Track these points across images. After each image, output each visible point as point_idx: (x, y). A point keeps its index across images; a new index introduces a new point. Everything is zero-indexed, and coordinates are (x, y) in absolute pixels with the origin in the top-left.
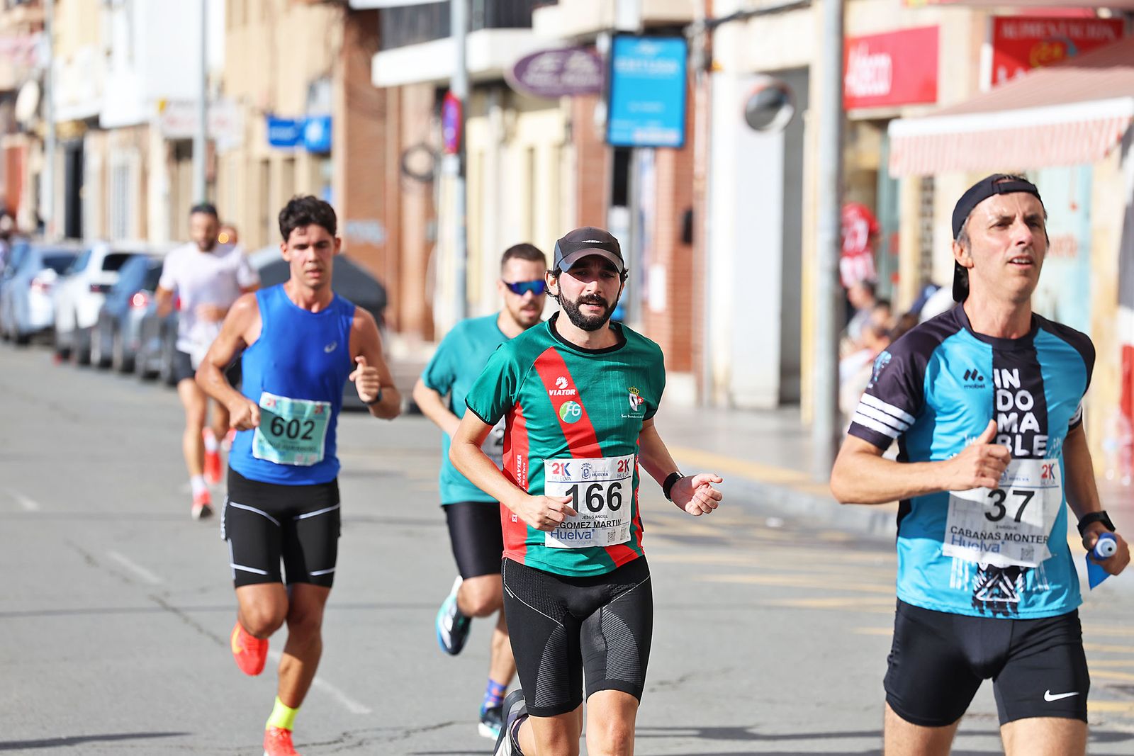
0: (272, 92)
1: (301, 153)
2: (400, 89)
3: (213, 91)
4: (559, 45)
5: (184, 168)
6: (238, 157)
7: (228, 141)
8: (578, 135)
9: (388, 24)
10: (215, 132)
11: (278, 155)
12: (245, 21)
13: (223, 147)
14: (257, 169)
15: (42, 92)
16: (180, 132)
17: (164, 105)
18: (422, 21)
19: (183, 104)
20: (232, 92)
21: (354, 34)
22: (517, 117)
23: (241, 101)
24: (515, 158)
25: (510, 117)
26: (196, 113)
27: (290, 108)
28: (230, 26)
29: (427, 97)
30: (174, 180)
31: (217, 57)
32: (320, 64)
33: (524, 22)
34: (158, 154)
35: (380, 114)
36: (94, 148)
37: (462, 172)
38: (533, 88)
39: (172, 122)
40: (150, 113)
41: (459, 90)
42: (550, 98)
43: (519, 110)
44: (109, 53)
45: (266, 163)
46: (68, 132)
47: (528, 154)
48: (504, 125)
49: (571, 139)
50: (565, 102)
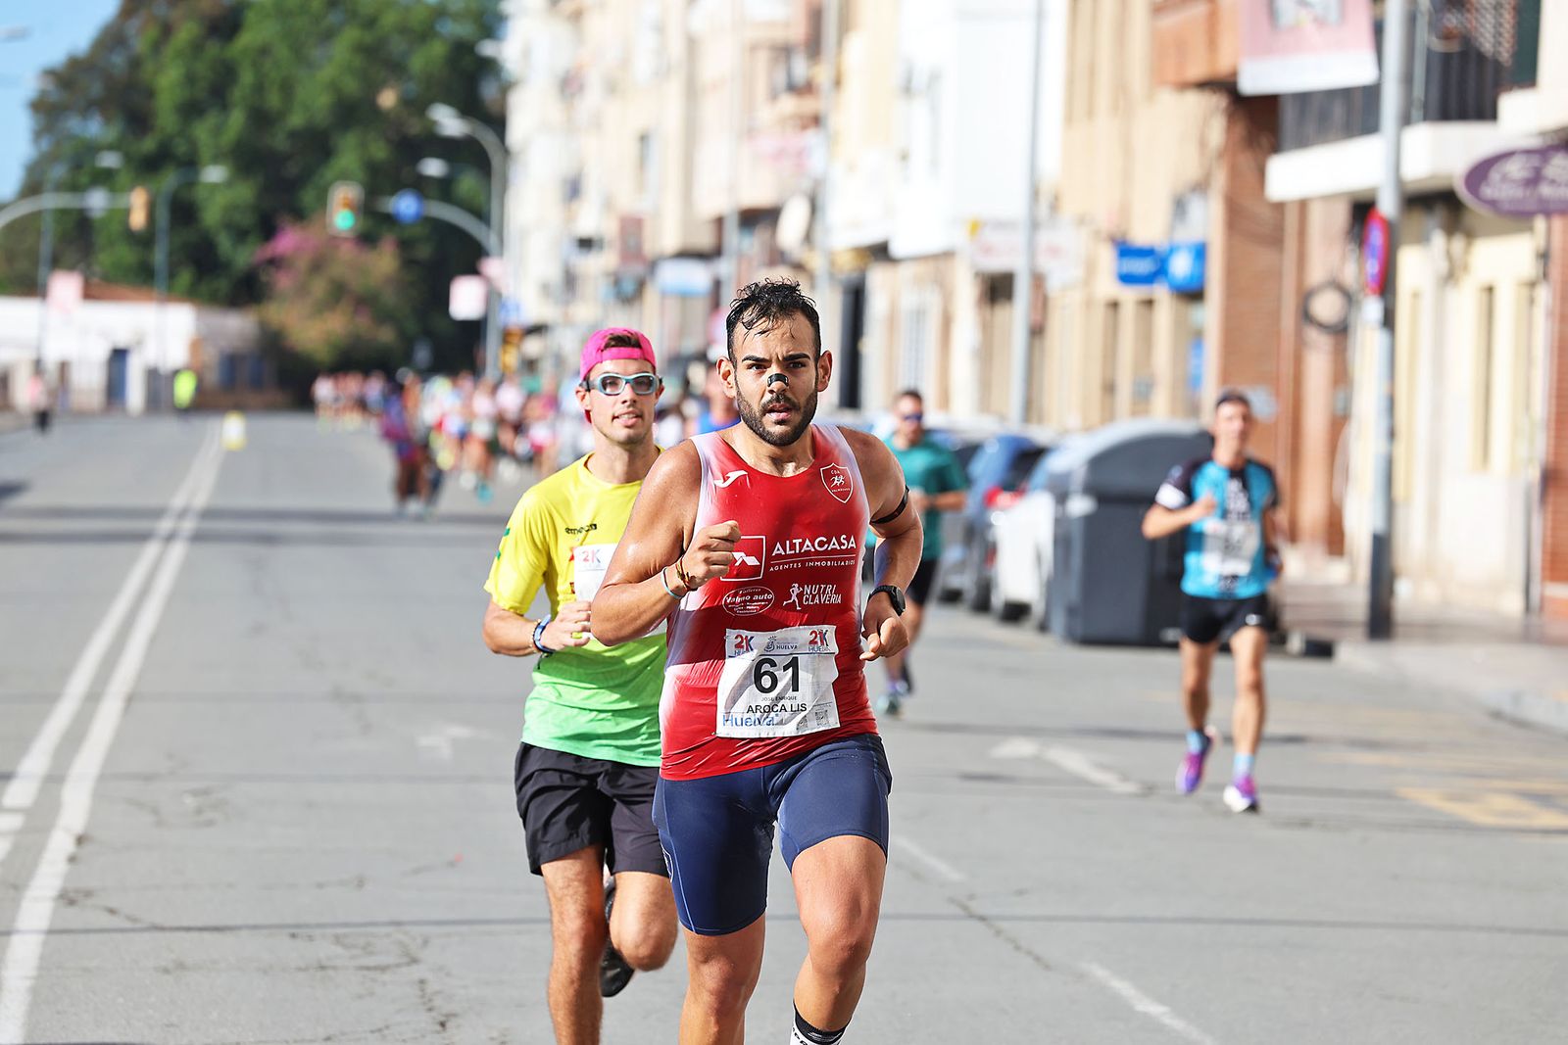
0: (1125, 210)
1: (1161, 293)
2: (1303, 205)
3: (1043, 210)
4: (1534, 143)
5: (1001, 312)
6: (1076, 297)
7: (1061, 277)
8: (1555, 271)
9: (1289, 115)
10: (1045, 264)
11: (1129, 295)
12: (1090, 113)
13: (1053, 285)
14: (1100, 314)
15: (814, 208)
16: (996, 264)
17: (976, 227)
18: (1338, 110)
19: (1002, 225)
20: (1069, 209)
21: (1240, 129)
22: (1469, 244)
23: (1082, 221)
24: (1464, 301)
25: (1458, 243)
26: (1019, 238)
27: (1147, 231)
28: (1069, 118)
29: (1341, 215)
30: (986, 329)
31: (1051, 164)
32: (1192, 170)
33: (1486, 112)
34: (966, 293)
35: (1275, 239)
36: (880, 284)
37: (1389, 321)
38: (1493, 204)
39: (988, 250)
40: (958, 238)
41: (1388, 206)
42: (1518, 218)
43: (1470, 235)
44: (904, 157)
45: (1114, 305)
46: (847, 264)
47: (1485, 296)
48: (1449, 255)
49: (1545, 275)
50: (1540, 224)
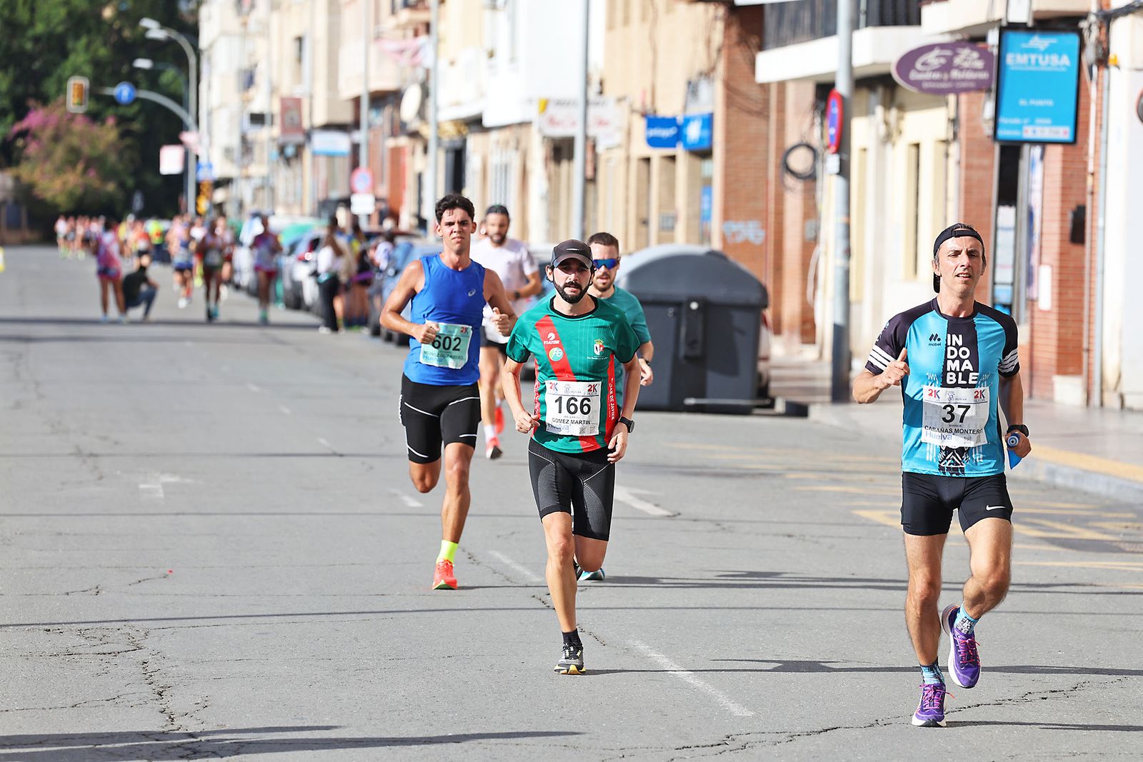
0: (653, 91)
1: (679, 151)
2: (782, 85)
3: (593, 92)
4: (947, 39)
5: (564, 167)
6: (619, 154)
7: (607, 140)
8: (962, 134)
9: (770, 20)
10: (595, 131)
11: (657, 154)
12: (626, 21)
13: (602, 145)
14: (636, 166)
15: (425, 93)
16: (559, 132)
17: (545, 105)
18: (808, 20)
19: (563, 103)
20: (611, 92)
21: (734, 30)
22: (901, 115)
23: (620, 100)
24: (899, 155)
25: (894, 113)
26: (577, 113)
27: (668, 108)
28: (610, 27)
29: (809, 93)
30: (552, 180)
31: (598, 57)
32: (701, 63)
33: (914, 19)
34: (538, 153)
35: (762, 112)
36: (476, 146)
37: (844, 171)
38: (917, 84)
39: (552, 121)
40: (532, 113)
41: (843, 87)
42: (936, 94)
43: (901, 108)
44: (491, 54)
45: (647, 160)
46: (451, 132)
47: (914, 150)
48: (886, 123)
49: (955, 135)
50: (952, 98)
